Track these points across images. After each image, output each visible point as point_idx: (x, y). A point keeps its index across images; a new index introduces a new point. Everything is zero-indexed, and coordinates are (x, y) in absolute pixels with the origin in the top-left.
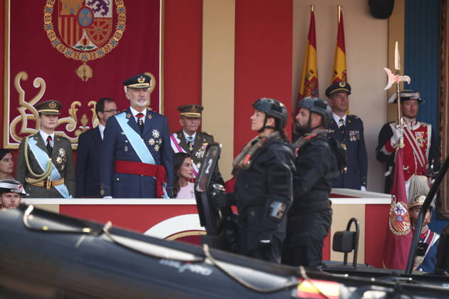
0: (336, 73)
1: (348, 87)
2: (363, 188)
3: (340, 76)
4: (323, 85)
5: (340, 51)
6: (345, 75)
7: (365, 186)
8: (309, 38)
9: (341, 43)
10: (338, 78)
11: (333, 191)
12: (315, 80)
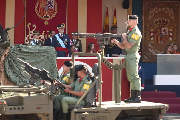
0: (114, 23)
1: (117, 27)
2: (121, 54)
3: (115, 24)
4: (110, 27)
5: (115, 17)
6: (116, 24)
7: (122, 54)
8: (107, 14)
9: (115, 15)
10: (114, 25)
11: (113, 55)
12: (108, 25)
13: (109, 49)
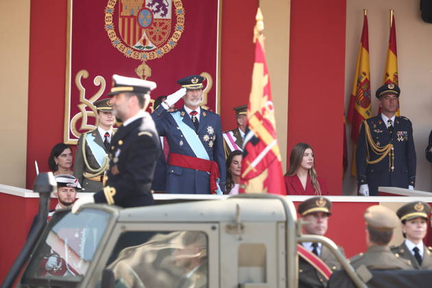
0: (387, 75)
1: (397, 89)
2: (411, 187)
3: (391, 78)
4: (373, 90)
5: (392, 54)
6: (396, 77)
7: (414, 185)
8: (362, 41)
9: (393, 46)
10: (389, 80)
11: (381, 189)
12: (368, 81)
13: (369, 164)
